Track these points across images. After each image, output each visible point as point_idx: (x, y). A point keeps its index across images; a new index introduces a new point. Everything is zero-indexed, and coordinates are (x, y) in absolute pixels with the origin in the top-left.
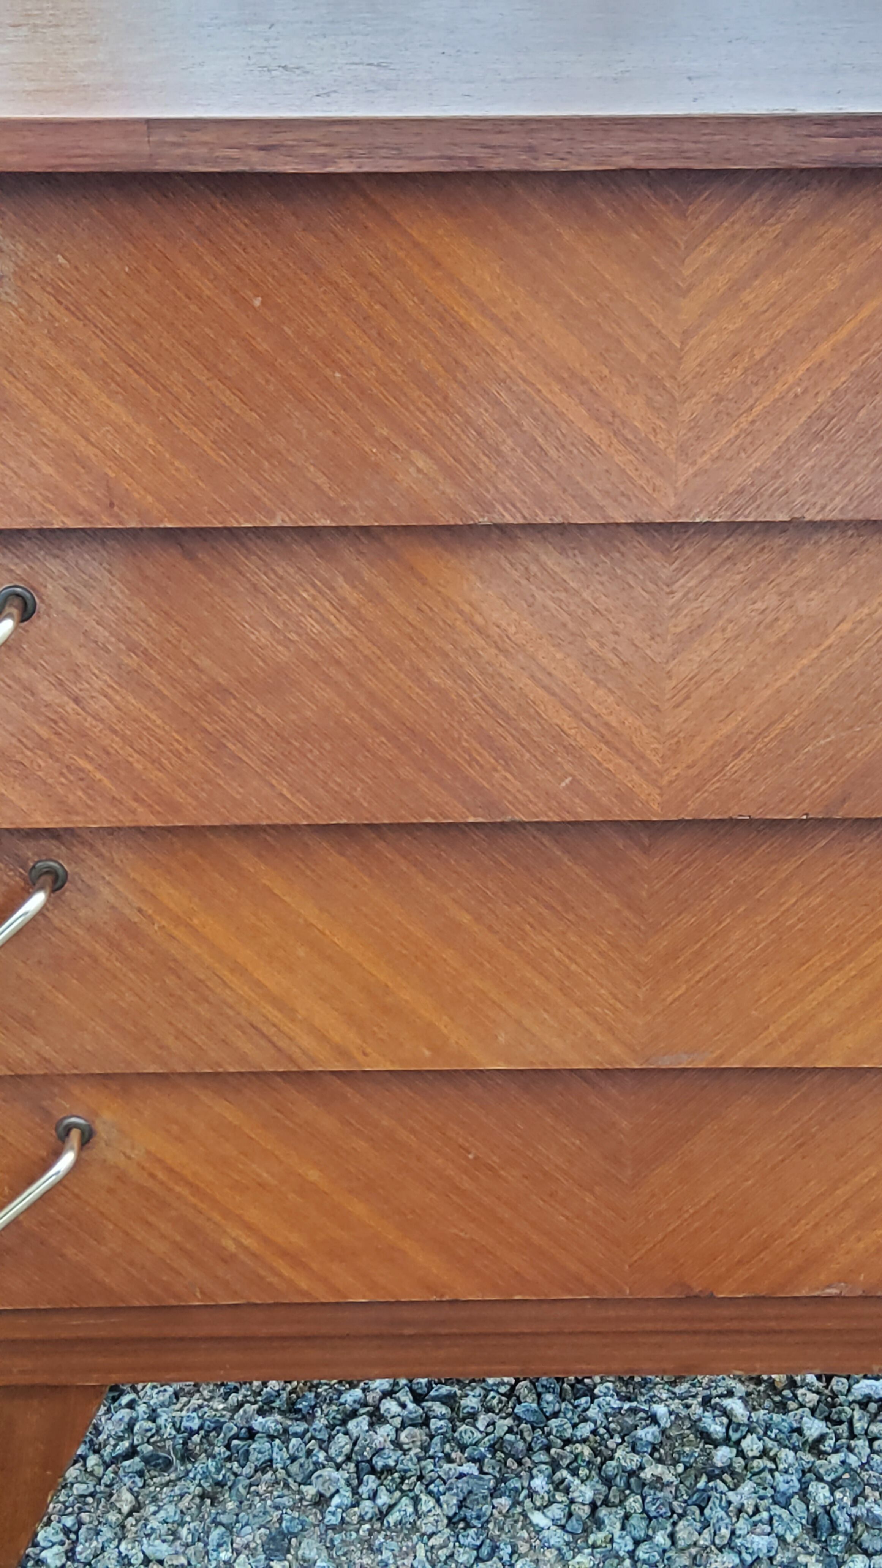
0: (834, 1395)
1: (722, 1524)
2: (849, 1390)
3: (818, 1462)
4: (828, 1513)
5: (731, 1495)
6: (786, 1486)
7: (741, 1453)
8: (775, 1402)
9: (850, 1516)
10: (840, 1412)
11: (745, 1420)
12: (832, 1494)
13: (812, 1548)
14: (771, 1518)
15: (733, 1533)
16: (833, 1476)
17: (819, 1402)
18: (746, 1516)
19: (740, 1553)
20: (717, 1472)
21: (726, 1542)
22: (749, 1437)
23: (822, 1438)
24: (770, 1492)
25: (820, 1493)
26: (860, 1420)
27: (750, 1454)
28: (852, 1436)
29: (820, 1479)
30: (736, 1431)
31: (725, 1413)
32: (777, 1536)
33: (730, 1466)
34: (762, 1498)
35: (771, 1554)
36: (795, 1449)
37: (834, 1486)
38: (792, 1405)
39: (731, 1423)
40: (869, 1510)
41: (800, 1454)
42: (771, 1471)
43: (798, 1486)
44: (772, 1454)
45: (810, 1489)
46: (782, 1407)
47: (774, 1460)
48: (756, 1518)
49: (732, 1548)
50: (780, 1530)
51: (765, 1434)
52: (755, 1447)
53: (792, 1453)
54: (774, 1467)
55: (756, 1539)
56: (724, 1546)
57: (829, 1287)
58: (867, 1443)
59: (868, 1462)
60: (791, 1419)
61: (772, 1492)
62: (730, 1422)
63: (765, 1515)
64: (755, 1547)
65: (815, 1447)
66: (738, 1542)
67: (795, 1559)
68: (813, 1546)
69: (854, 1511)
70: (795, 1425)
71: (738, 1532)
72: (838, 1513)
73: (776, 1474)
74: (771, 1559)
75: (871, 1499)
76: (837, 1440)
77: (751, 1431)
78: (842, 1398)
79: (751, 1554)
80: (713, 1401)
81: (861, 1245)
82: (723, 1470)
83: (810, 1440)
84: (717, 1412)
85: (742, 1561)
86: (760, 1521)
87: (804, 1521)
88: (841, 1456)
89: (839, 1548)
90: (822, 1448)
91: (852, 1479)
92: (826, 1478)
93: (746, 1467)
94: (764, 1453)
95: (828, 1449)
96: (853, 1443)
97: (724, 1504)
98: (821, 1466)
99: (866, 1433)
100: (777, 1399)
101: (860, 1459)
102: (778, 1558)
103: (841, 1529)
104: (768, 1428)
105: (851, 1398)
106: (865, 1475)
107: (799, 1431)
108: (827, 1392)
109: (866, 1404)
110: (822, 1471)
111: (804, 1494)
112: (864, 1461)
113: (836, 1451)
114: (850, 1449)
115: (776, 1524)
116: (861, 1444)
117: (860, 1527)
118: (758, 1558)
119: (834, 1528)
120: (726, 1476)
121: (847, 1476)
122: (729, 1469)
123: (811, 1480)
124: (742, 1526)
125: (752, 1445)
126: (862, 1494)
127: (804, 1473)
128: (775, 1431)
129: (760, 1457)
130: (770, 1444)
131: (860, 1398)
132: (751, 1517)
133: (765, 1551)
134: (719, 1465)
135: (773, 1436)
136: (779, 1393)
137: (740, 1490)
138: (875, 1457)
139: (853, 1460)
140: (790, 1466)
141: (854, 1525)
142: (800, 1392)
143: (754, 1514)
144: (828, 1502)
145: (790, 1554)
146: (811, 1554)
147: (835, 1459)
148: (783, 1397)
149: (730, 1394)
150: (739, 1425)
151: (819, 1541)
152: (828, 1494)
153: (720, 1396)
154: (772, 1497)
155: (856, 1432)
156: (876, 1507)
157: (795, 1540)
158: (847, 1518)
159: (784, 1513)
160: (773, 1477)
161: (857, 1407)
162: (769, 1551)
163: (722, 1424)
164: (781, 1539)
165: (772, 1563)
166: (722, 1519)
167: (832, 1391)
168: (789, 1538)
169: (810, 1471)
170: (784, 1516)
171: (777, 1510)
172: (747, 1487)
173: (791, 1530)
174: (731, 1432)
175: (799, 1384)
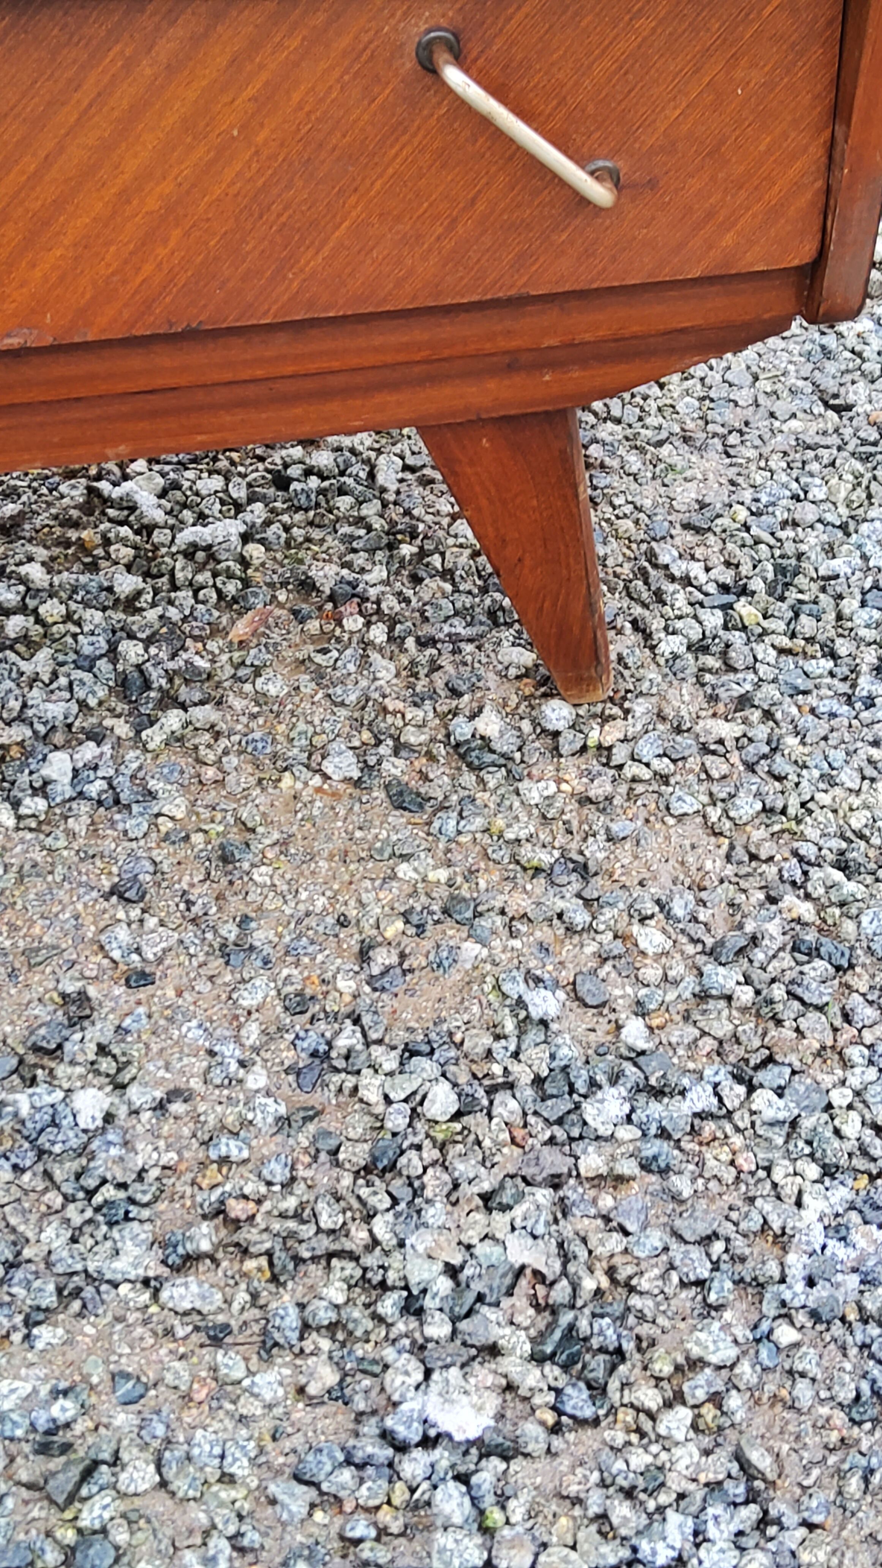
0: (156, 548)
1: (11, 696)
2: (173, 541)
3: (131, 619)
4: (141, 672)
5: (24, 666)
6: (91, 648)
7: (39, 621)
8: (85, 564)
9: (166, 671)
10: (160, 564)
11: (46, 585)
12: (146, 651)
13: (119, 710)
14: (71, 684)
15: (24, 706)
16: (148, 632)
17: (135, 557)
18: (41, 685)
19: (31, 724)
20: (8, 643)
21: (15, 714)
22: (49, 602)
23: (139, 593)
24: (72, 656)
25: (132, 651)
26: (183, 569)
27: (50, 620)
28: (175, 588)
29: (131, 636)
30: (33, 597)
31: (23, 580)
32: (78, 701)
33: (26, 636)
34: (61, 664)
35: (69, 721)
36: (104, 609)
37: (148, 642)
38: (103, 564)
39: (30, 590)
40: (186, 662)
41: (109, 612)
42: (75, 636)
43: (105, 646)
44: (76, 617)
45: (120, 648)
46: (93, 567)
47: (78, 623)
48: (54, 685)
49: (23, 721)
50: (80, 693)
51: (70, 598)
52: (55, 611)
53: (100, 613)
54: (78, 630)
55: (50, 706)
56: (14, 720)
57: (8, 335)
58: (190, 593)
59: (191, 613)
60: (101, 578)
61: (75, 657)
62: (28, 589)
63: (63, 681)
64: (49, 715)
65: (131, 604)
66: (30, 713)
67: (100, 724)
68: (121, 707)
69: (171, 665)
70: (106, 584)
71: (30, 703)
72: (151, 669)
73: (80, 637)
74: (69, 726)
75: (192, 650)
76: (155, 594)
77: (51, 596)
78: (164, 550)
79: (45, 724)
80: (8, 570)
81: (38, 273)
82: (16, 640)
83: (122, 597)
84: (13, 581)
85: (35, 732)
86: (59, 688)
87: (111, 683)
88: (159, 610)
89: (150, 706)
90: (138, 605)
91: (171, 632)
92: (139, 635)
93: (45, 636)
94: (68, 617)
95: (144, 605)
96: (173, 595)
97: (14, 675)
98: (134, 623)
99: (191, 584)
100: (88, 560)
101: (182, 612)
102: (77, 724)
103: (155, 685)
104: (75, 591)
105: (174, 549)
106: (186, 628)
107: (110, 590)
108: (148, 546)
109: (194, 553)
110: (135, 628)
111: (112, 653)
112: (187, 612)
113: (154, 605)
114: (171, 602)
115: (76, 689)
116: (184, 596)
117: (177, 681)
118: (54, 727)
119: (147, 685)
120: (18, 646)
121: (164, 630)
122: (25, 638)
123: (121, 638)
124: (36, 695)
125: (52, 610)
126: (183, 648)
127: (114, 632)
128: (82, 593)
129: (64, 622)
130: (73, 606)
131: (184, 547)
132: (47, 686)
133: (61, 718)
134: (13, 635)
135: (79, 598)
136: (88, 553)
137: (34, 659)
138: (200, 606)
139: (173, 613)
140: (96, 626)
141: (171, 681)
142: (112, 548)
143: (51, 682)
144: (141, 660)
145: (94, 720)
146: (119, 716)
147: (152, 615)
148: (93, 556)
149: (30, 559)
150: (38, 590)
151: (131, 702)
152: (142, 652)
153: (17, 565)
154: (74, 662)
155: (178, 583)
156: (197, 658)
157: (100, 703)
158: (163, 673)
159: (87, 677)
160: (76, 641)
161: (180, 557)
162: (66, 718)
163: (18, 593)
164: (83, 705)
165: (70, 731)
166: (10, 691)
167: (153, 544)
168: (92, 702)
169: (122, 629)
170: (86, 680)
171: (78, 674)
172: (44, 655)
173: (94, 693)
174: (27, 600)
175: (113, 540)
